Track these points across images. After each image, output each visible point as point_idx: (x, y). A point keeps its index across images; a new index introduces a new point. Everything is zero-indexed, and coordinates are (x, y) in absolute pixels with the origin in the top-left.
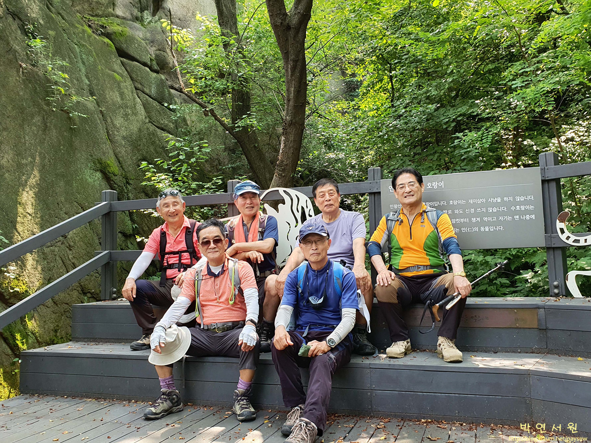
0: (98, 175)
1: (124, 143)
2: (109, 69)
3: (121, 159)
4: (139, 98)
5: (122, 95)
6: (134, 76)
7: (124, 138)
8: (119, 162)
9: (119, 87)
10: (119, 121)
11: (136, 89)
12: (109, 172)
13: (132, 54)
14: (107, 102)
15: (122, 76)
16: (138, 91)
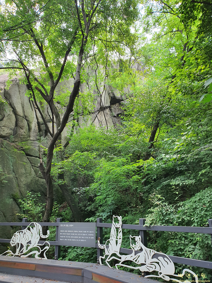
0: (12, 199)
1: (24, 186)
2: (22, 162)
3: (22, 192)
4: (33, 169)
5: (26, 170)
6: (32, 162)
7: (24, 185)
8: (21, 194)
9: (25, 167)
10: (23, 179)
11: (32, 166)
12: (16, 198)
13: (32, 155)
14: (19, 173)
15: (27, 163)
16: (33, 167)
